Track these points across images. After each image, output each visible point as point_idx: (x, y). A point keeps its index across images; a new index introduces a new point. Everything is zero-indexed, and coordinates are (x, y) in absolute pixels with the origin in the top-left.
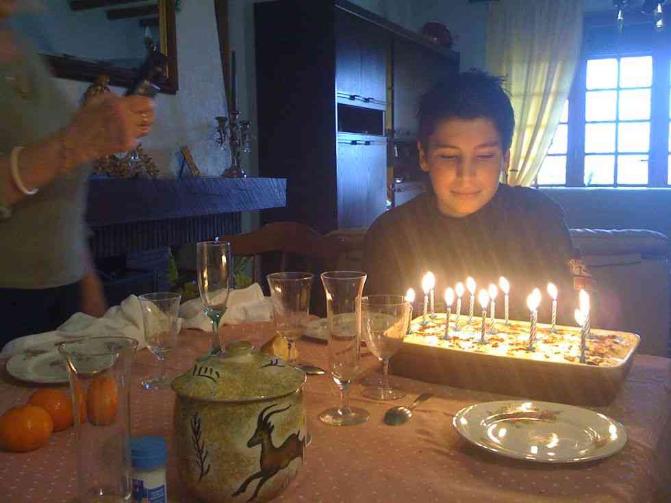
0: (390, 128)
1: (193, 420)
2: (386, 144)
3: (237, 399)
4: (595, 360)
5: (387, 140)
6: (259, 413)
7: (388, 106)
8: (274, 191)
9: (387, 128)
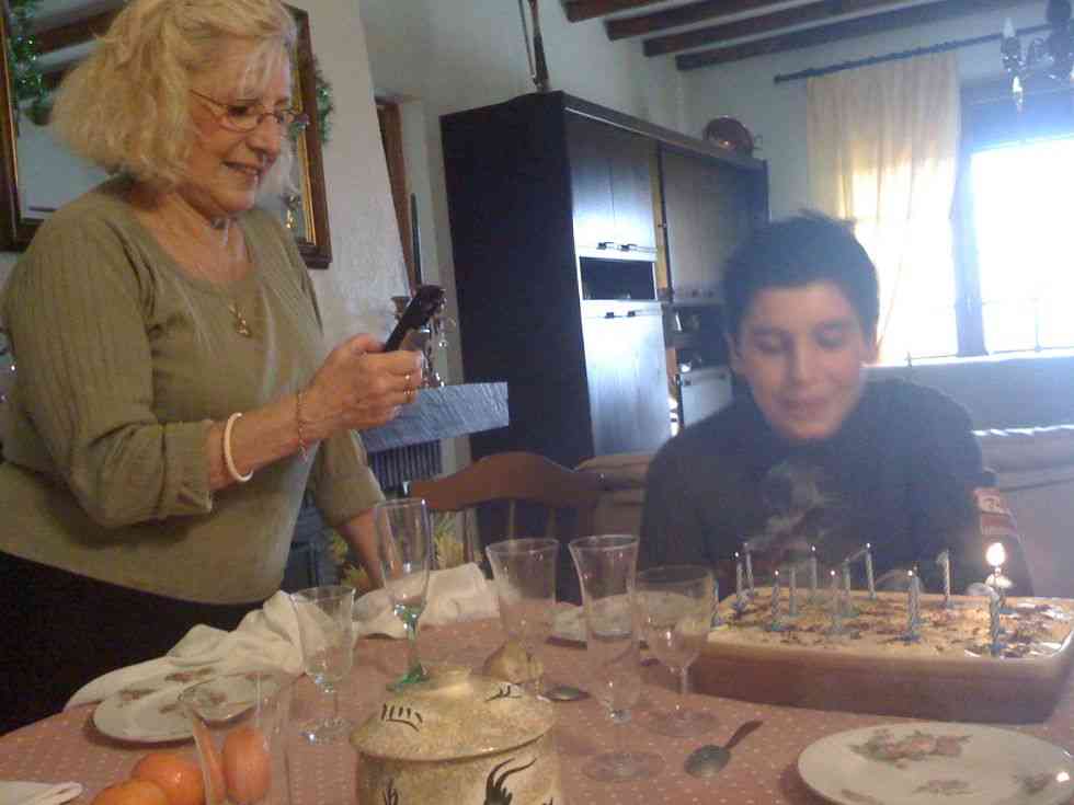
0: (666, 286)
1: (386, 793)
2: (661, 313)
3: (451, 754)
4: (1017, 649)
5: (663, 306)
6: (488, 775)
7: (658, 253)
8: (489, 403)
9: (661, 287)
